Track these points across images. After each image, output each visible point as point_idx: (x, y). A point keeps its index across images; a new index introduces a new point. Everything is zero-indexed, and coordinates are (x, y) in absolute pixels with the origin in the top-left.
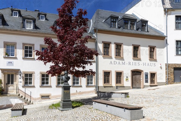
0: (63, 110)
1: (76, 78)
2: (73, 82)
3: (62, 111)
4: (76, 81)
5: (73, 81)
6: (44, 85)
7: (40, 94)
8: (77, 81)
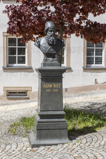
0: (38, 146)
1: (95, 48)
2: (88, 58)
3: (33, 146)
4: (94, 56)
5: (88, 54)
6: (15, 65)
7: (4, 87)
8: (96, 54)
